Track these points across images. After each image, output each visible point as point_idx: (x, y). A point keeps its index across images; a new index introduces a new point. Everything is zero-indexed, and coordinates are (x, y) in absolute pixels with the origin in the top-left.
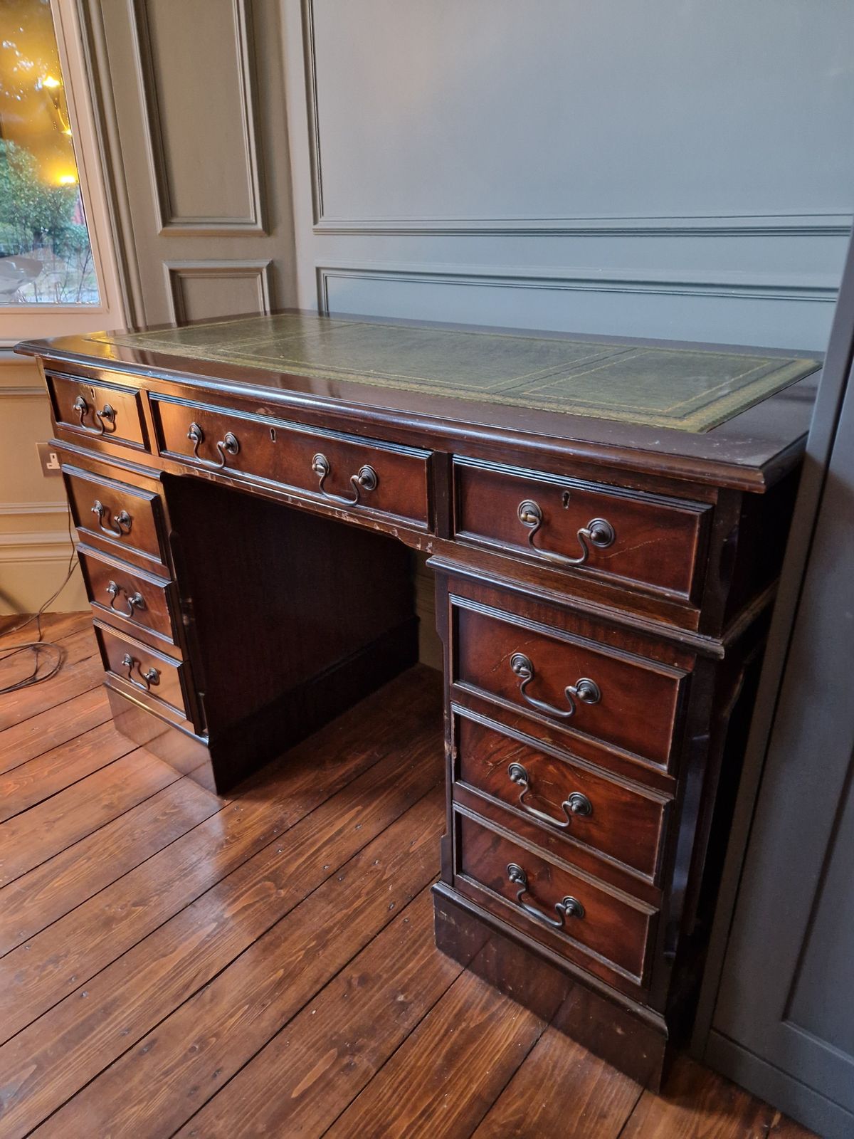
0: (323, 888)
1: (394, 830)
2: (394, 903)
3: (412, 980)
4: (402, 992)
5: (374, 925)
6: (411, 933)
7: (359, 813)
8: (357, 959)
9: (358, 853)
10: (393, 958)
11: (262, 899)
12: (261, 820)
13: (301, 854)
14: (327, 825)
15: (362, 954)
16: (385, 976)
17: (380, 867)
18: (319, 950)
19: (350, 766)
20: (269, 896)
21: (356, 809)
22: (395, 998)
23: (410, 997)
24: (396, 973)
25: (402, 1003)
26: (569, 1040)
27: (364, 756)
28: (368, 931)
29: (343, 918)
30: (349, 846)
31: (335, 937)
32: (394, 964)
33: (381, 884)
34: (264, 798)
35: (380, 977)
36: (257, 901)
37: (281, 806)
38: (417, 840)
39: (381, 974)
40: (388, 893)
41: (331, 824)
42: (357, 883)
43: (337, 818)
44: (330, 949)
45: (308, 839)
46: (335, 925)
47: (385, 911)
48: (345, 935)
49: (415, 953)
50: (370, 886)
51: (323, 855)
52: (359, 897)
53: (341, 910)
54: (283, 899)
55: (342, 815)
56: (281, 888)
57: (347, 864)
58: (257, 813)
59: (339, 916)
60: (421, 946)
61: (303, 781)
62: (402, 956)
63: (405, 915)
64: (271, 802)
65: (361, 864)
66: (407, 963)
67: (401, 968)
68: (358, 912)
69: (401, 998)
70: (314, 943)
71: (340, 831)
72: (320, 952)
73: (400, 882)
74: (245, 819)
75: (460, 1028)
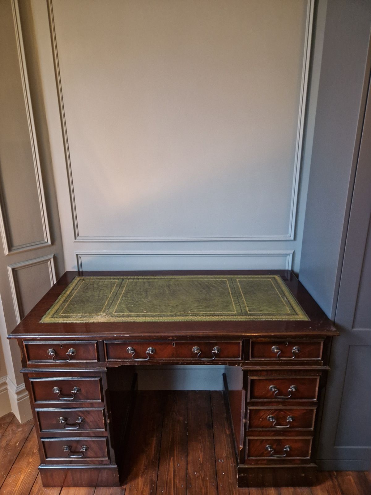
0: (189, 494)
1: (190, 458)
2: (213, 483)
5: (214, 494)
6: (226, 488)
7: (174, 460)
9: (187, 474)
12: (144, 485)
13: (170, 488)
14: (168, 472)
17: (198, 474)
19: (154, 444)
21: (171, 460)
27: (155, 438)
30: (182, 473)
33: (204, 479)
34: (136, 476)
37: (145, 475)
38: (200, 458)
40: (209, 481)
41: (169, 470)
42: (197, 484)
43: (169, 466)
45: (167, 481)
47: (213, 487)
49: (233, 494)
50: (201, 482)
51: (177, 483)
52: (201, 489)
55: (169, 464)
57: (187, 479)
58: (140, 483)
60: (232, 491)
61: (143, 462)
63: (219, 484)
64: (140, 476)
65: (192, 477)
68: (206, 493)
71: (174, 471)
73: (208, 474)
74: (138, 488)
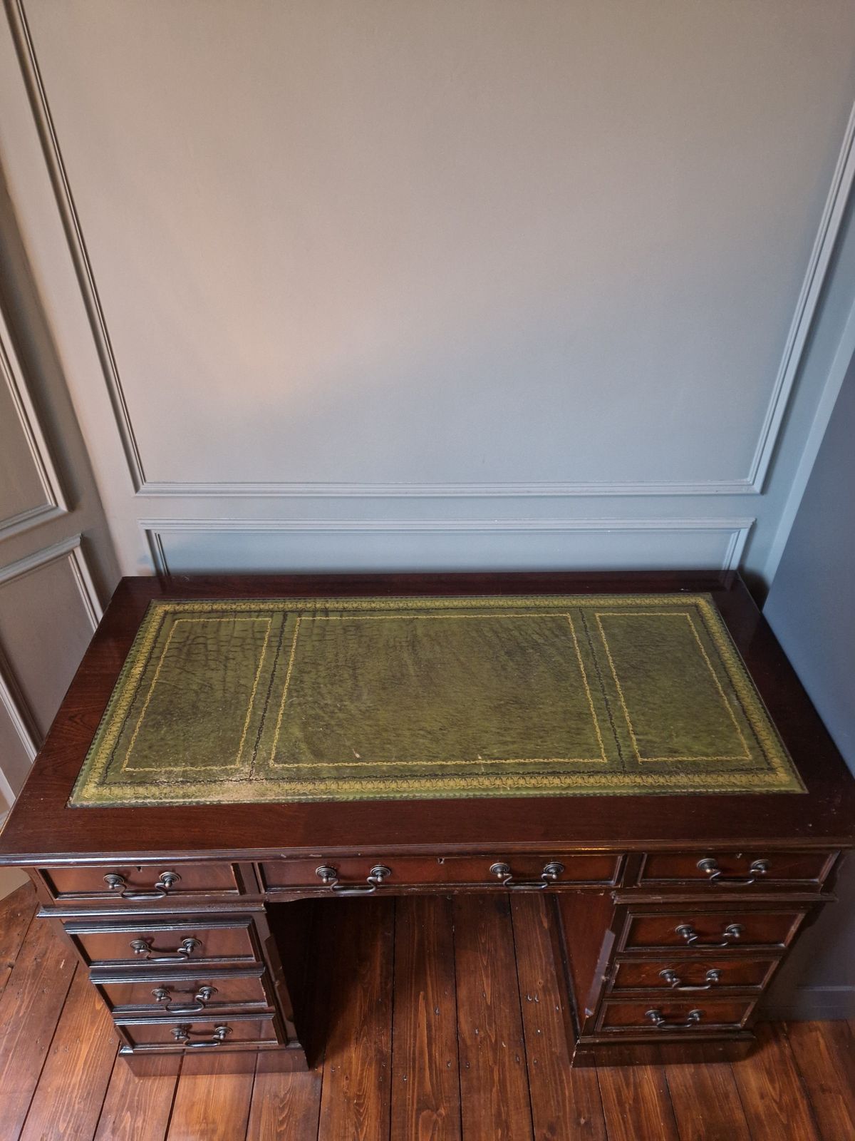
0: (463, 1084)
1: (463, 993)
2: (517, 1055)
3: (576, 1103)
4: (579, 1116)
5: (521, 1083)
6: (546, 1069)
7: (426, 998)
8: (535, 1119)
9: (457, 1033)
10: (553, 1096)
11: (434, 1130)
12: (363, 1064)
13: (422, 1069)
14: (415, 1028)
15: (534, 1112)
16: (561, 1114)
17: (482, 1034)
18: (507, 1133)
19: (378, 960)
20: (436, 1122)
21: (421, 997)
22: (579, 1124)
23: (586, 1116)
24: (564, 1106)
25: (585, 1123)
26: (679, 1065)
27: (380, 943)
28: (521, 1092)
29: (498, 1096)
30: (447, 1031)
31: (508, 1114)
32: (558, 1101)
33: (495, 1047)
34: (343, 1044)
35: (558, 1117)
36: (433, 1134)
37: (365, 1039)
38: (484, 991)
39: (557, 1114)
40: (507, 1051)
41: (417, 1025)
42: (481, 1060)
43: (416, 1016)
44: (513, 1126)
45: (414, 1054)
46: (499, 1106)
47: (517, 1066)
48: (512, 1108)
49: (562, 1082)
50: (490, 1055)
51: (437, 1057)
52: (492, 1071)
53: (491, 1091)
54: (447, 1115)
55: (417, 1010)
56: (437, 1110)
57: (458, 1047)
58: (354, 1061)
59: (494, 1095)
60: (560, 1074)
61: (358, 1006)
62: (556, 1090)
63: (531, 1059)
64: (353, 1041)
65: (469, 1042)
66: (564, 1094)
67: (564, 1101)
68: (502, 1082)
69: (583, 1121)
70: (500, 1131)
71: (429, 1027)
72: (510, 1134)
73: (505, 1034)
74: (350, 1074)
75: (627, 1110)
